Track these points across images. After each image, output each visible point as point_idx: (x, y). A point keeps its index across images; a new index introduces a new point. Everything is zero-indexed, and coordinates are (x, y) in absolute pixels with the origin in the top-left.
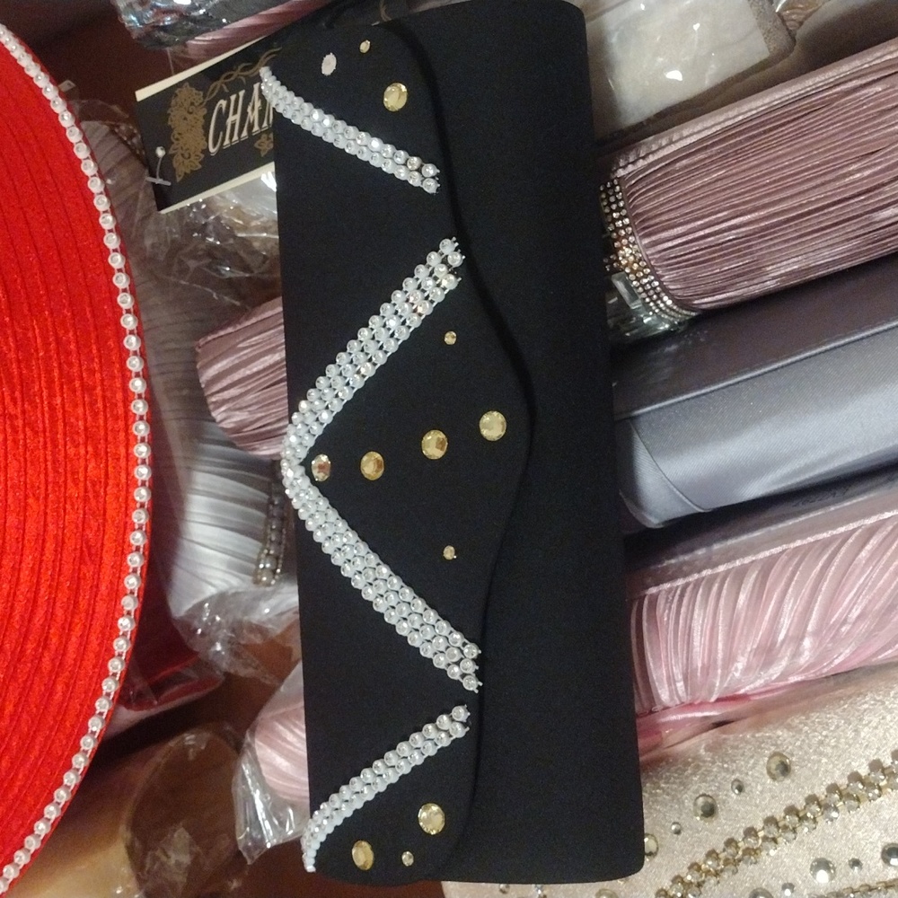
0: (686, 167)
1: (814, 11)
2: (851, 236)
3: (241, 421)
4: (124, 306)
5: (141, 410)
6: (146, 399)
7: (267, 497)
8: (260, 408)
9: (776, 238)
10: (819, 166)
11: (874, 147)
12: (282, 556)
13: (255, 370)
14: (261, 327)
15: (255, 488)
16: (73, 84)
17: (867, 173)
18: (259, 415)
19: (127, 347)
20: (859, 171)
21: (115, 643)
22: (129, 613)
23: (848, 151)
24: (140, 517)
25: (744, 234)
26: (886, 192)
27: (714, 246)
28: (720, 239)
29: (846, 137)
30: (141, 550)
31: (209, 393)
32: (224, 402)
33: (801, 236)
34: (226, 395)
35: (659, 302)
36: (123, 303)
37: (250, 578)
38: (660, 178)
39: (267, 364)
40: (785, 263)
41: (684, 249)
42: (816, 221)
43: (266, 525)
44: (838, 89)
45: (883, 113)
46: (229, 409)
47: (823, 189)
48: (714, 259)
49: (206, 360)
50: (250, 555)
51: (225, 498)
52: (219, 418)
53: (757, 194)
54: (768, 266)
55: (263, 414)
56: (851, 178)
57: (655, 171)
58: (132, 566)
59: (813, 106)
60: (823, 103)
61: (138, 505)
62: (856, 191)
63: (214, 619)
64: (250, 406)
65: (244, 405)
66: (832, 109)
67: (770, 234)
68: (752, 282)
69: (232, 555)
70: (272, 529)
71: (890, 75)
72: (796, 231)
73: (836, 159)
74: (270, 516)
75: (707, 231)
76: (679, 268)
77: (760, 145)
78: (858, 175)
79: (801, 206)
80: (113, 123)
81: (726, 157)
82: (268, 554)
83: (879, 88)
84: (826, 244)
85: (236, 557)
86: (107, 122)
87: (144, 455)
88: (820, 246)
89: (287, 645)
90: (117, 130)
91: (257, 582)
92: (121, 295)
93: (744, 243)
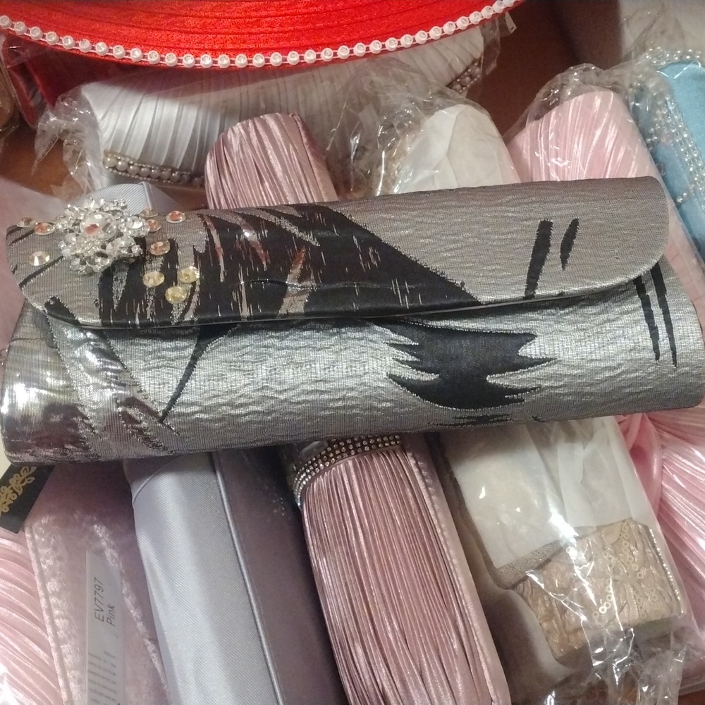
0: (406, 496)
1: (529, 605)
2: (345, 625)
3: (232, 145)
4: (322, 54)
5: (239, 62)
6: (248, 66)
7: (178, 167)
8: (241, 160)
9: (346, 564)
10: (399, 599)
11: (410, 642)
12: (128, 175)
13: (271, 157)
14: (305, 164)
15: (184, 158)
16: (512, 31)
17: (391, 636)
18: (235, 159)
19: (290, 53)
20: (393, 629)
21: (53, 33)
22: (77, 45)
23: (408, 621)
24: (153, 57)
25: (350, 539)
26: (375, 651)
27: (343, 516)
28: (348, 520)
29: (419, 620)
30: (127, 57)
31: (256, 121)
32: (248, 133)
33: (346, 584)
34: (253, 134)
35: (304, 475)
36: (325, 52)
37: (109, 148)
38: (399, 475)
39: (275, 166)
40: (328, 573)
41: (342, 494)
42: (357, 596)
43: (153, 164)
44: (458, 615)
45: (437, 650)
46: (242, 136)
47: (380, 601)
48: (333, 517)
49: (282, 120)
50: (129, 150)
51: (175, 132)
52: (236, 129)
53: (380, 550)
54: (326, 560)
55: (236, 162)
56: (388, 624)
57: (405, 472)
58: (114, 49)
59: (446, 596)
60: (448, 603)
61: (163, 56)
62: (377, 628)
63: (76, 116)
64: (243, 152)
65: (244, 147)
66: (442, 609)
67: (349, 560)
68: (316, 547)
69: (128, 134)
70: (151, 169)
71: (466, 656)
72: (350, 581)
73: (403, 612)
74: (162, 168)
75: (354, 511)
76: (328, 489)
77: (418, 552)
78: (389, 628)
79: (369, 585)
80: (482, 62)
81: (411, 527)
82: (129, 165)
83: (456, 646)
84: (340, 604)
85: (126, 138)
86: (483, 57)
87: (202, 62)
88: (339, 600)
89: (65, 183)
90: (476, 64)
91: (106, 154)
92: (332, 52)
93: (344, 539)
